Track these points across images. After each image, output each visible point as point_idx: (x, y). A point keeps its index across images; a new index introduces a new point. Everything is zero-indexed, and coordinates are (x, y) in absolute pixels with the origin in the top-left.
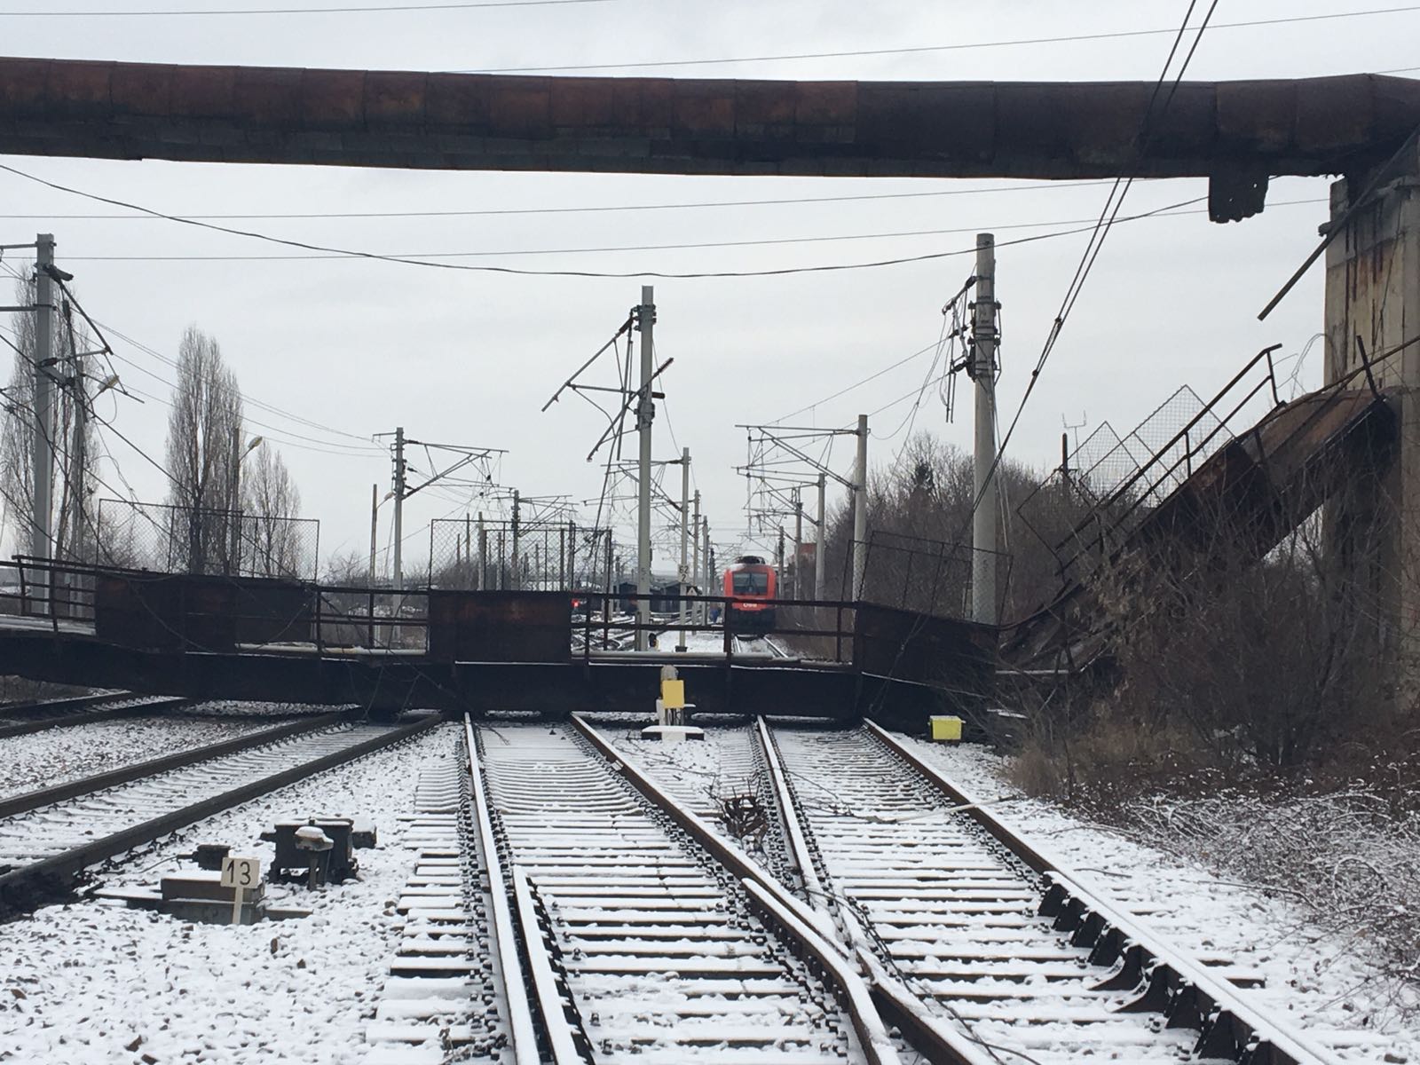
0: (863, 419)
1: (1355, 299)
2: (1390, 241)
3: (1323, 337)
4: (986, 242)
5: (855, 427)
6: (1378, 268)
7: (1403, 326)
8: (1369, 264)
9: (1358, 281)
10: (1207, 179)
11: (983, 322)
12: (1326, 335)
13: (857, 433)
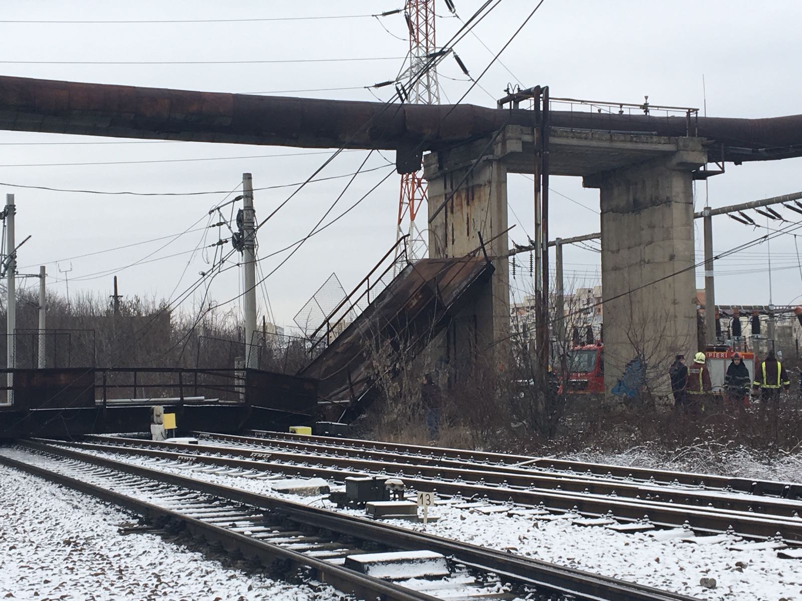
0: (43, 269)
1: (452, 212)
2: (480, 186)
3: (428, 231)
4: (248, 177)
5: (38, 273)
6: (470, 197)
7: (491, 227)
8: (463, 196)
9: (454, 204)
10: (395, 151)
11: (248, 220)
12: (429, 230)
13: (40, 276)
